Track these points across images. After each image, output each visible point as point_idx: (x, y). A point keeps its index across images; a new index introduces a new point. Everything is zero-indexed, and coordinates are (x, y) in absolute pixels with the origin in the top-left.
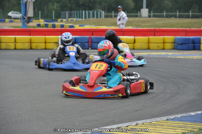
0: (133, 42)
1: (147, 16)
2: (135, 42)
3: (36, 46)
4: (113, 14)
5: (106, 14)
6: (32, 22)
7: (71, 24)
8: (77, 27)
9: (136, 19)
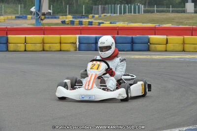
0: (165, 42)
1: (193, 12)
2: (167, 43)
3: (50, 47)
4: (155, 9)
5: (147, 8)
6: (59, 18)
7: (101, 21)
8: (107, 24)
9: (180, 15)
